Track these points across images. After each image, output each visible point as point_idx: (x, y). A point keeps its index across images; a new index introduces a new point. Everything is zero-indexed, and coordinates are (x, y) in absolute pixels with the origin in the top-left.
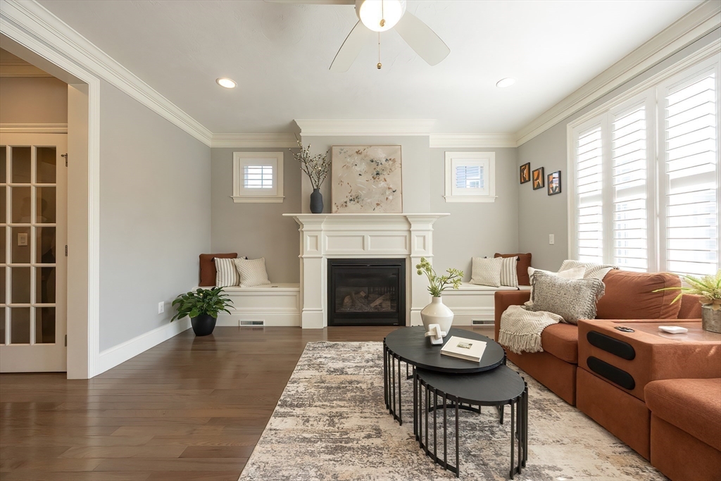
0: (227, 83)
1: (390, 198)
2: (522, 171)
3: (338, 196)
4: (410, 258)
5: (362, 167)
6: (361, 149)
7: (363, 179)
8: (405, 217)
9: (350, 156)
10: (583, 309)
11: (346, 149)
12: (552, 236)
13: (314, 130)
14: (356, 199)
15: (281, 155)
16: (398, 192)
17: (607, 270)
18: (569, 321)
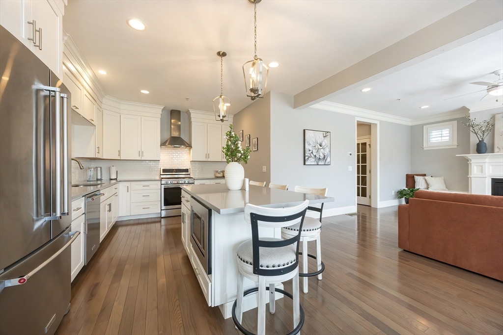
13: (481, 108)
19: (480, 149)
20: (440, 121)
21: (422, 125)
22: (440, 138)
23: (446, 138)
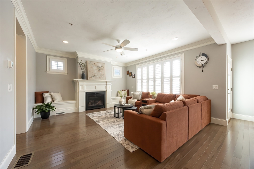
0: (65, 42)
1: (103, 76)
2: (127, 72)
3: (89, 75)
4: (107, 91)
5: (96, 68)
6: (95, 63)
7: (96, 71)
8: (106, 81)
9: (92, 64)
10: (140, 98)
11: (91, 62)
12: (133, 86)
13: (82, 56)
14: (94, 76)
15: (66, 59)
16: (104, 75)
17: (142, 92)
18: (138, 100)
19: (84, 77)
20: (59, 57)
21: (46, 55)
22: (56, 67)
23: (62, 68)
